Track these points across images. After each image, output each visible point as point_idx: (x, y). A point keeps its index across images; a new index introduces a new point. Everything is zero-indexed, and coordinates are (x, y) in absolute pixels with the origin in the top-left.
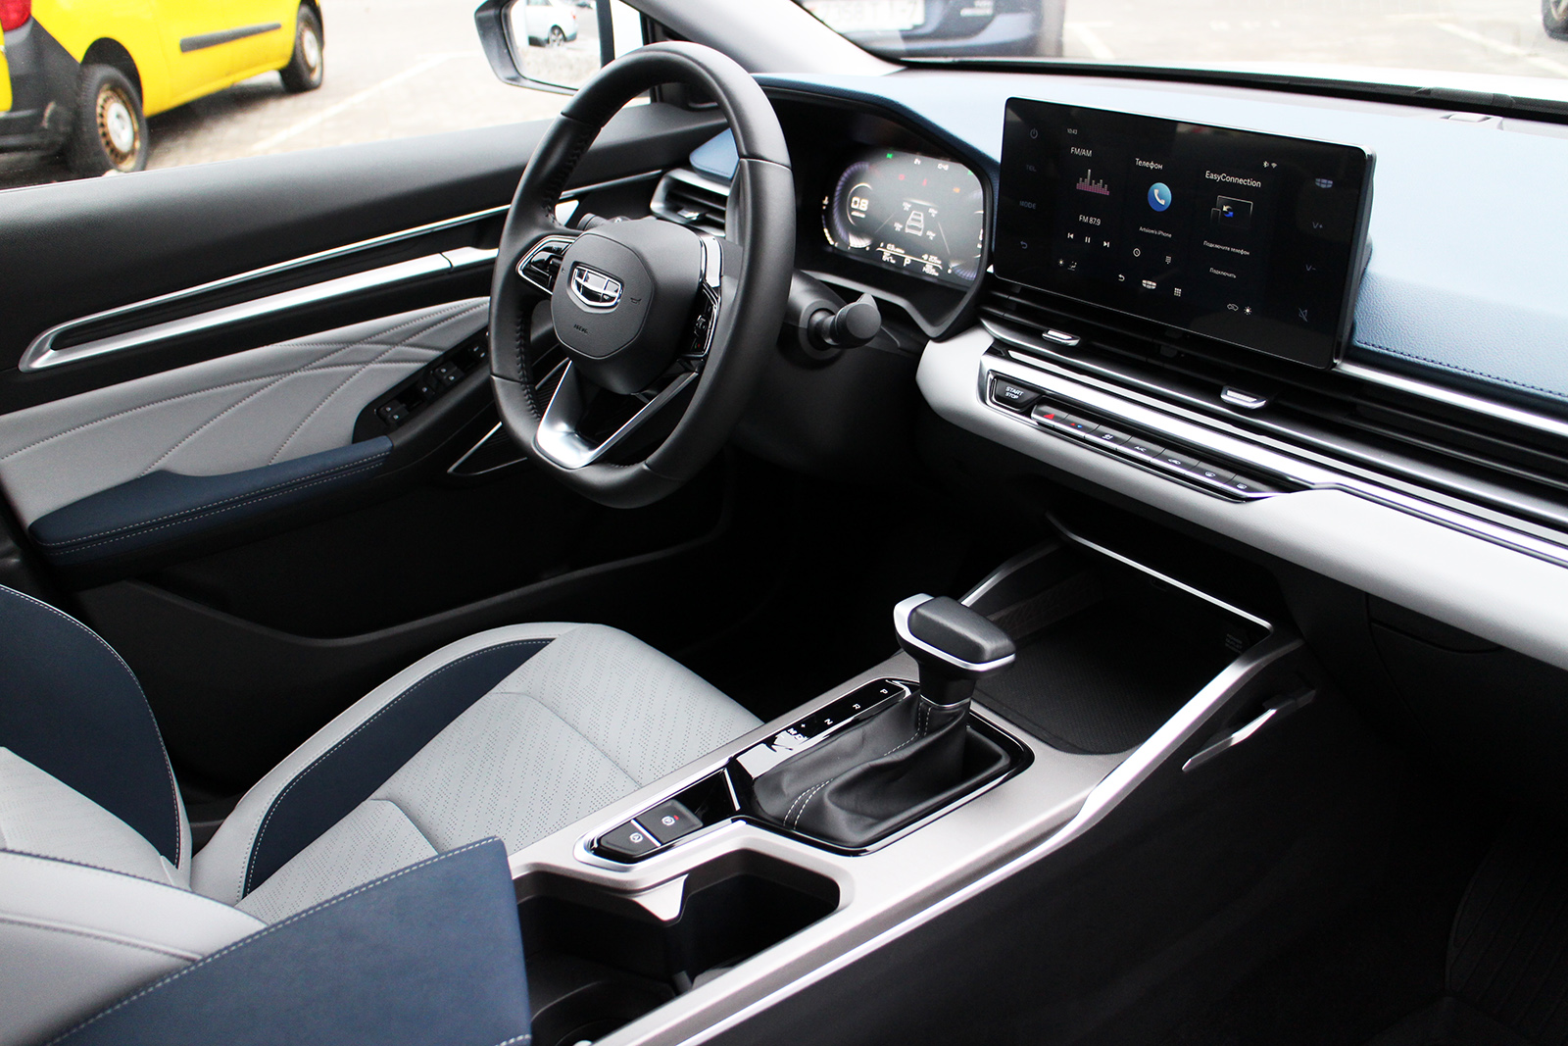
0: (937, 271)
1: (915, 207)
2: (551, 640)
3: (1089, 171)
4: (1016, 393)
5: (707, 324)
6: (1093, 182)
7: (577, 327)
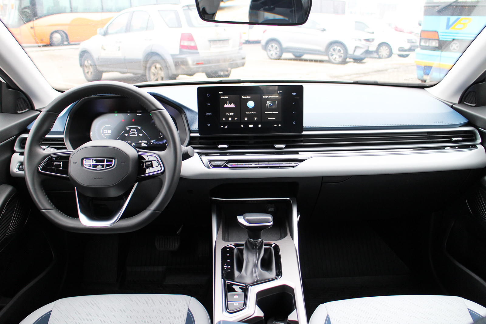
0: (147, 145)
1: (131, 128)
2: (51, 311)
3: (228, 102)
4: (219, 163)
5: (152, 163)
6: (230, 104)
7: (96, 178)
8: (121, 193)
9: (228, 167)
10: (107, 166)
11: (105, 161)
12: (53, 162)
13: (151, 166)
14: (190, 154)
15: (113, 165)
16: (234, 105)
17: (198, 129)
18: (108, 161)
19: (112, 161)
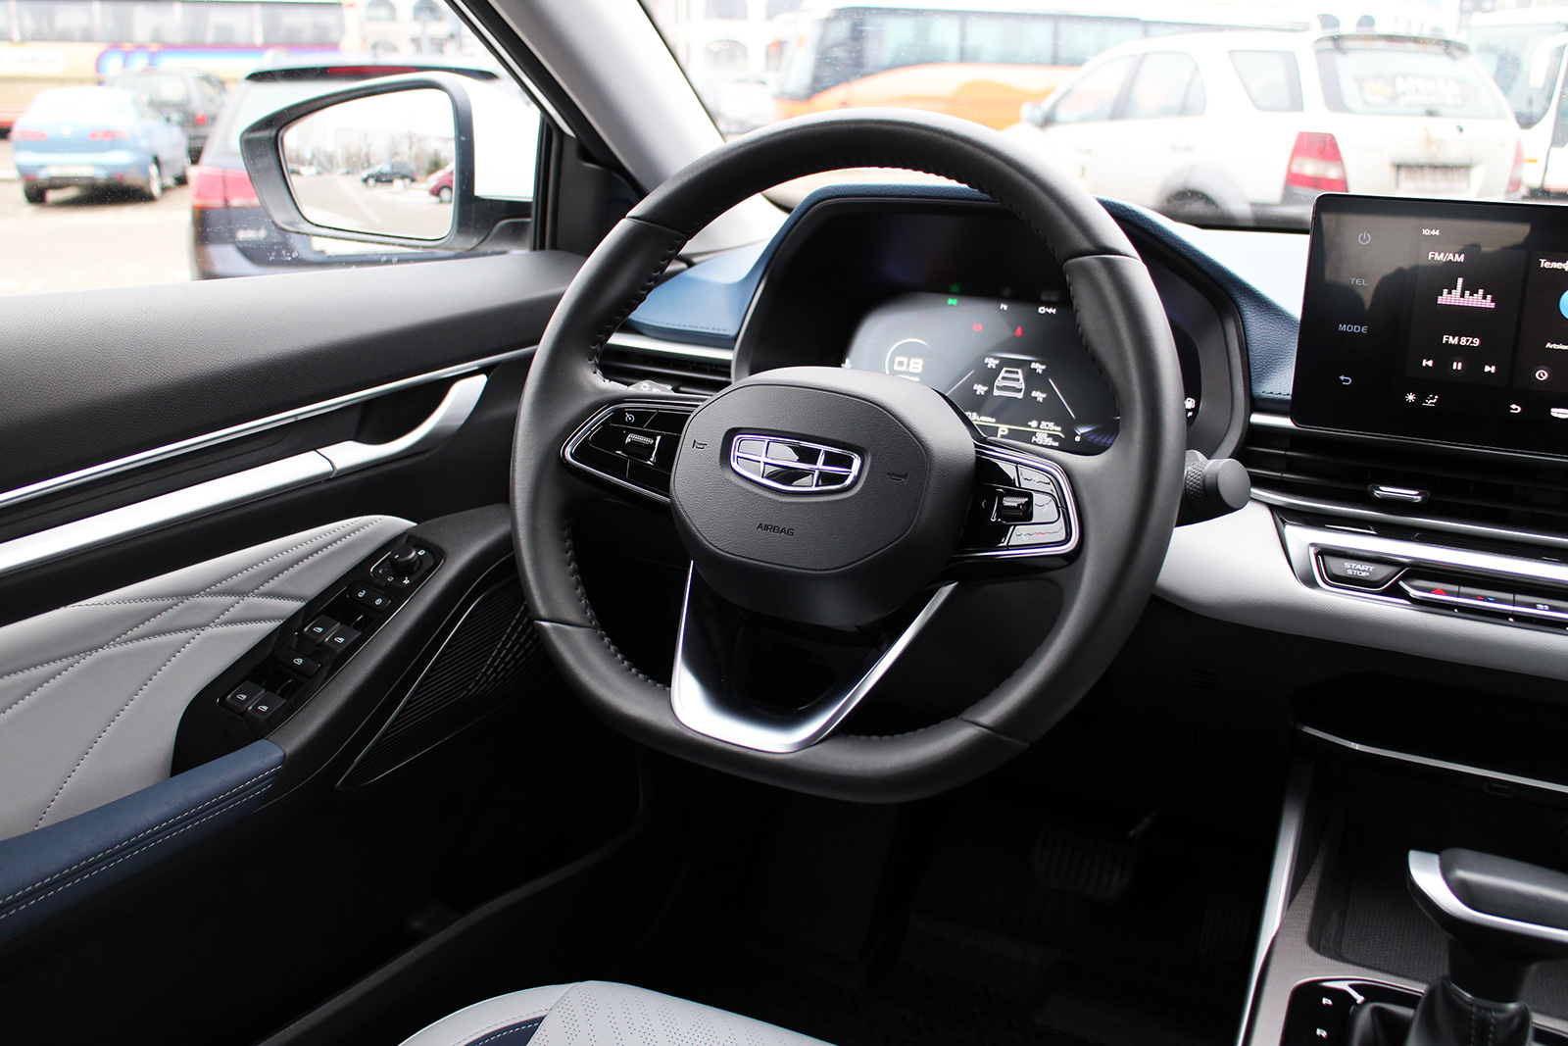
0: (1055, 440)
1: (1004, 363)
2: (540, 1020)
3: (1460, 281)
4: (1364, 570)
5: (1030, 504)
6: (1467, 293)
7: (766, 528)
8: (868, 617)
9: (1405, 595)
10: (826, 478)
11: (821, 459)
12: (625, 429)
13: (1025, 515)
14: (1227, 492)
15: (848, 482)
16: (1489, 297)
17: (1289, 397)
18: (830, 459)
19: (848, 463)
